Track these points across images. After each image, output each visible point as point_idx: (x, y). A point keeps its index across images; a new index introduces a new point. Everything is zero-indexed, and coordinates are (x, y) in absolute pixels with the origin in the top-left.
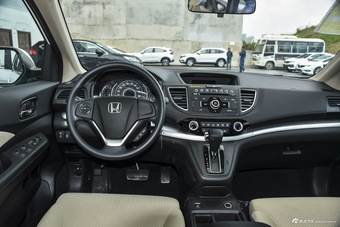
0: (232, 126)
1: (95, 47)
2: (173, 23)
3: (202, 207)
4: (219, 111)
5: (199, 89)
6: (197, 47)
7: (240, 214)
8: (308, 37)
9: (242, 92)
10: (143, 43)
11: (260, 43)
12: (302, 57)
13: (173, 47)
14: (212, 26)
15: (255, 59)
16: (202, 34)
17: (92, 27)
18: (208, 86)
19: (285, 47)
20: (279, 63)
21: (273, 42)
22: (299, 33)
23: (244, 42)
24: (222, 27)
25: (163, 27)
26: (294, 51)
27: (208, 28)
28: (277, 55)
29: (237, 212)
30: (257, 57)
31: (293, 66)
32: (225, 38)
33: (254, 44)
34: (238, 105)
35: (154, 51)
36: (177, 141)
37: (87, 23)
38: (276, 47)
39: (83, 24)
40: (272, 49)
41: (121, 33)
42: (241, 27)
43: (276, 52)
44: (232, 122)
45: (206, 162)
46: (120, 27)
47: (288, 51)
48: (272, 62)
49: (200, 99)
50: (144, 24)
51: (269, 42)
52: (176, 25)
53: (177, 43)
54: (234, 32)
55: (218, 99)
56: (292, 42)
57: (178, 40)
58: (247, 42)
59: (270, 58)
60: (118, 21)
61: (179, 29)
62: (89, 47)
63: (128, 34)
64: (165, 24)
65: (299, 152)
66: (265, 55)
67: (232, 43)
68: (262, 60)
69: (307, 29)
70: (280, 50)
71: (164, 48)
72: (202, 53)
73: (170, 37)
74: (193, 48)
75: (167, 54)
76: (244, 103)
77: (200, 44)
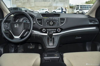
0: (57, 30)
1: (25, 9)
2: (48, 1)
3: (47, 56)
4: (52, 25)
5: (46, 18)
6: (56, 8)
7: (59, 58)
8: (89, 4)
9: (60, 19)
10: (40, 7)
11: (75, 6)
12: (87, 10)
13: (49, 8)
14: (60, 1)
15: (73, 11)
16: (57, 4)
17: (24, 3)
18: (49, 17)
19: (82, 7)
20: (81, 12)
21: (78, 6)
22: (87, 3)
23: (70, 6)
24: (63, 1)
25: (45, 2)
26: (85, 8)
27: (59, 2)
28: (80, 10)
29: (58, 57)
30: (74, 10)
31: (84, 12)
32: (64, 5)
33: (73, 6)
34: (59, 23)
35: (43, 10)
36: (40, 36)
37: (22, 2)
38: (79, 7)
39: (21, 2)
40: (78, 8)
41: (33, 5)
42: (69, 1)
43: (79, 8)
44: (57, 28)
45: (48, 42)
46: (32, 3)
47: (83, 8)
48: (79, 12)
49: (46, 22)
50: (40, 2)
51: (77, 6)
52: (49, 2)
53: (50, 7)
54: (67, 3)
55: (52, 21)
56: (84, 5)
57: (50, 6)
58: (71, 6)
59: (78, 10)
60: (32, 1)
61: (50, 3)
62: (23, 9)
63: (35, 5)
64: (46, 2)
65: (81, 38)
66: (76, 10)
67: (66, 6)
68: (75, 11)
69: (89, 1)
70: (81, 8)
71: (46, 9)
72: (57, 9)
73: (48, 5)
74: (55, 8)
75: (47, 11)
76: (61, 22)
77: (57, 7)
